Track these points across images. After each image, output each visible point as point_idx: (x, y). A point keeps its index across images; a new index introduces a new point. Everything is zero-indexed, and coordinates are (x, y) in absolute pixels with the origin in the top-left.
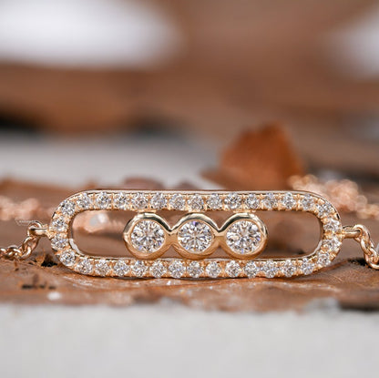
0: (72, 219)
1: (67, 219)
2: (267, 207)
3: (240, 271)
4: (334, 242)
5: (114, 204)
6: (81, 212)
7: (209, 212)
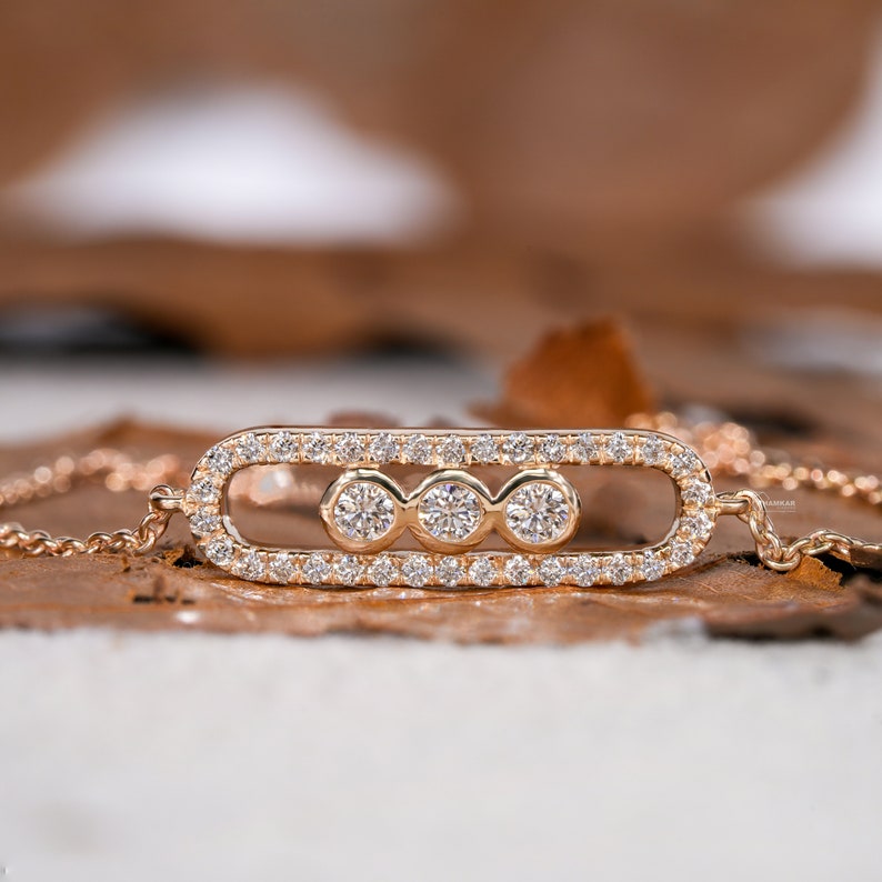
0: (228, 480)
1: (218, 480)
2: (579, 458)
3: (531, 575)
4: (700, 522)
5: (303, 454)
6: (244, 467)
7: (474, 468)
